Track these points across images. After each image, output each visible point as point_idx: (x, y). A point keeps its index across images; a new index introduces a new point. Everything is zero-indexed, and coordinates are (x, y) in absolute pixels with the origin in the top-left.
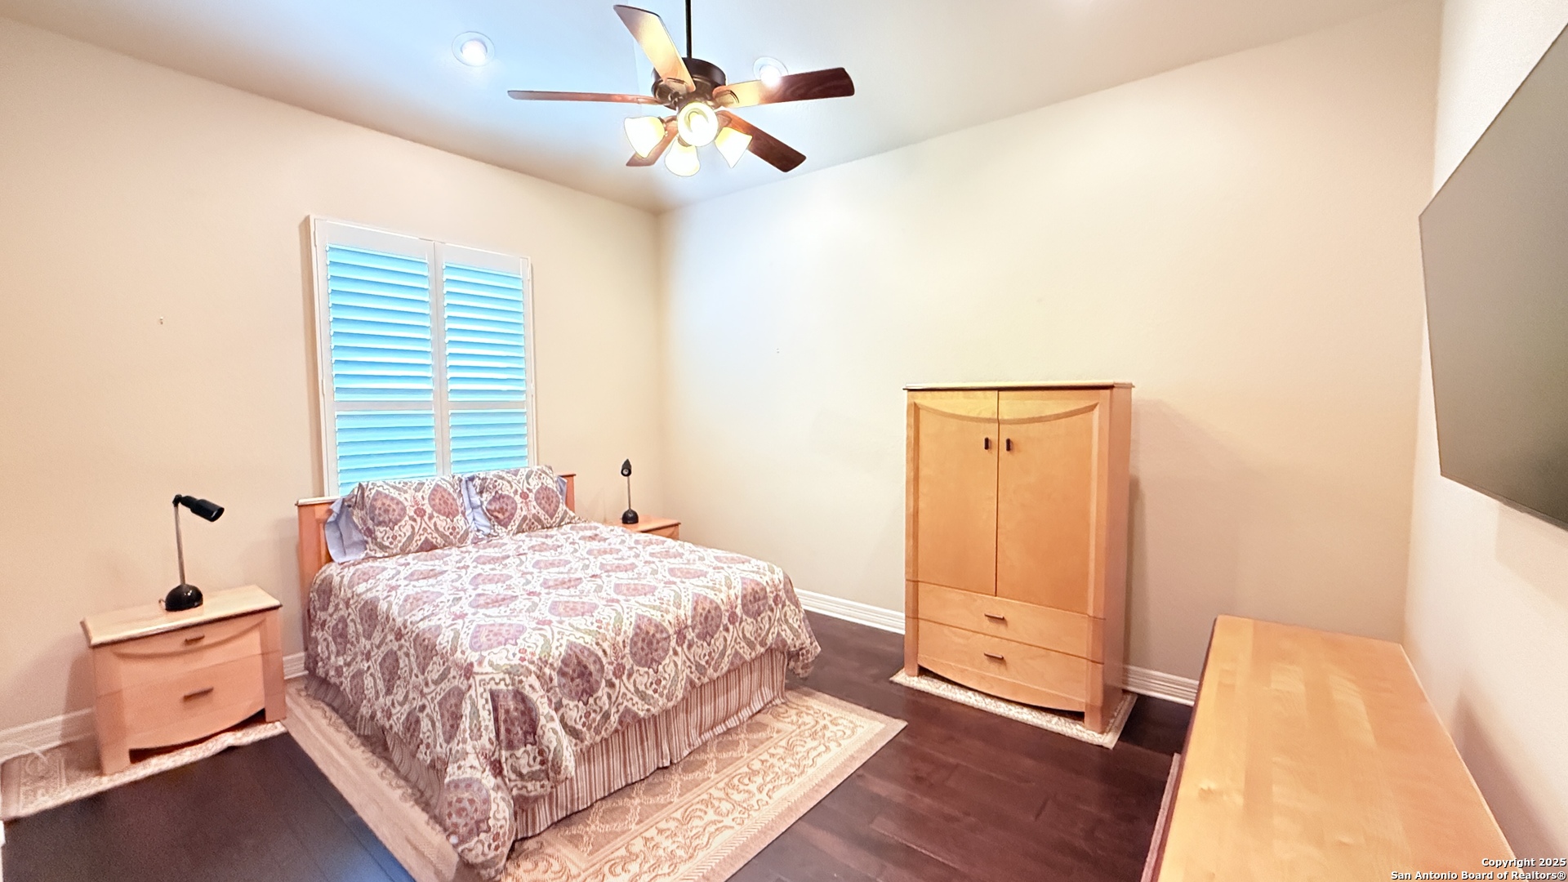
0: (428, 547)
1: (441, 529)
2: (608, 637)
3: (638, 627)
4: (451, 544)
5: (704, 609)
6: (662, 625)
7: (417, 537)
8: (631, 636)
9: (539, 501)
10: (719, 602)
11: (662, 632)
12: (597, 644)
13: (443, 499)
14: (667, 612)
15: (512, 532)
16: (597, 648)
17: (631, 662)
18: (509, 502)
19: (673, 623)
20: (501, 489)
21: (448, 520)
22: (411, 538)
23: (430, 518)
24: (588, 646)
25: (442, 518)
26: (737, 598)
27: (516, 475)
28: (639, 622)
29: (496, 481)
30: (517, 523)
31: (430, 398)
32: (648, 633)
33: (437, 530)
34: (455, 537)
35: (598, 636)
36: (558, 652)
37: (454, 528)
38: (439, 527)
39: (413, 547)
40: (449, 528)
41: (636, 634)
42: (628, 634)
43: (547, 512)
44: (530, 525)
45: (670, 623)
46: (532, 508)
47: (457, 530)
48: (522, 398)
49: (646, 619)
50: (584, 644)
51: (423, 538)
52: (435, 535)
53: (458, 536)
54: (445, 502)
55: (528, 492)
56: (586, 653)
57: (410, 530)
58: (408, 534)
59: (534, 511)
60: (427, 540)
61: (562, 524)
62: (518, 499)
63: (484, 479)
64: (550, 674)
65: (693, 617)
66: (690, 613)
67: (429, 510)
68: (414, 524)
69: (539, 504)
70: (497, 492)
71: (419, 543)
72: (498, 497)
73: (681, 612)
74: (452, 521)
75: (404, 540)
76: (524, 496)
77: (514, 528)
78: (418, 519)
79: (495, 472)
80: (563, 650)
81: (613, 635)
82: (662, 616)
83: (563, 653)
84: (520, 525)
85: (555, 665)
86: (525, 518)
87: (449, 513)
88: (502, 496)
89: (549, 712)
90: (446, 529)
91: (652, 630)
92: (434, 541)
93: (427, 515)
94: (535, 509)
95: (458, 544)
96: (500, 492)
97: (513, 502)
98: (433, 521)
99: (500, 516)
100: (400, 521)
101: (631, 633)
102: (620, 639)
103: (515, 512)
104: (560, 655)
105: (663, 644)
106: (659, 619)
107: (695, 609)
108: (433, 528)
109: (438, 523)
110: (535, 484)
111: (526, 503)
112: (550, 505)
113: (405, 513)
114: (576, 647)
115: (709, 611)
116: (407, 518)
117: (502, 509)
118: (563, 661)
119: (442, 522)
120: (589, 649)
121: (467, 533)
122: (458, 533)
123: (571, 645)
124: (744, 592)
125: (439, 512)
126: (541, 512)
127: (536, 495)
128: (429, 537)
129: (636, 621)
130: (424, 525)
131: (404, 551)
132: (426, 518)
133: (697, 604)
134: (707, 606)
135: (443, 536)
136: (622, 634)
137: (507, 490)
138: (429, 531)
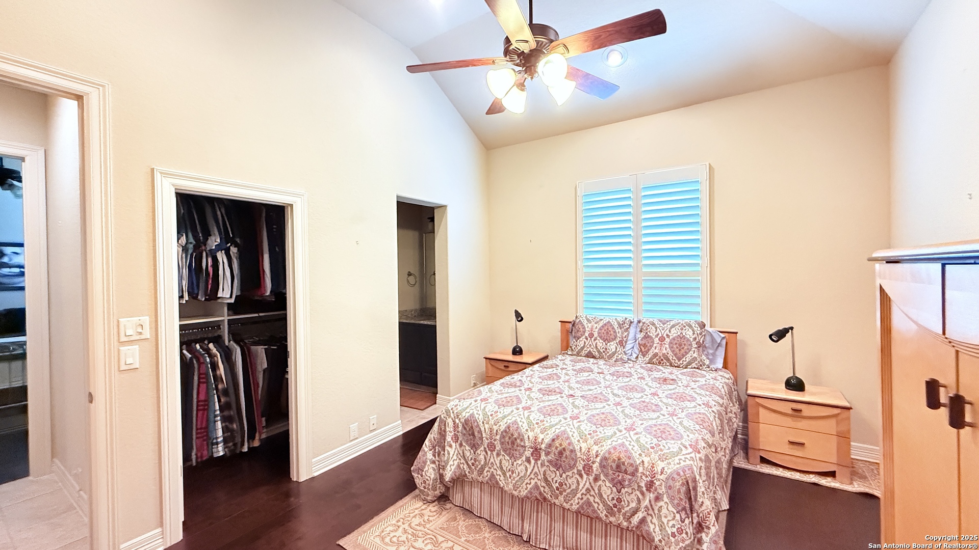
0: (590, 355)
1: (599, 348)
2: (490, 422)
3: (509, 427)
4: (602, 358)
5: (561, 445)
6: (523, 436)
7: (586, 349)
8: (502, 430)
9: (671, 345)
10: (577, 448)
11: (522, 440)
12: (483, 423)
13: (607, 330)
14: (533, 430)
15: (645, 362)
16: (482, 425)
17: (500, 447)
18: (650, 341)
19: (530, 439)
20: (650, 331)
21: (604, 343)
22: (582, 348)
23: (595, 340)
24: (478, 421)
25: (601, 341)
26: (597, 456)
27: (664, 324)
28: (511, 425)
29: (649, 326)
30: (650, 356)
31: (631, 270)
32: (512, 435)
33: (596, 347)
34: (606, 355)
35: (487, 419)
36: (465, 415)
37: (606, 349)
38: (598, 346)
39: (584, 353)
40: (603, 348)
41: (505, 431)
42: (501, 428)
43: (675, 355)
44: (661, 361)
45: (529, 438)
46: (664, 349)
47: (608, 350)
48: (699, 268)
49: (517, 426)
50: (477, 418)
51: (588, 350)
52: (595, 350)
53: (608, 354)
54: (607, 333)
55: (666, 337)
56: (476, 424)
57: (583, 344)
58: (582, 346)
59: (664, 351)
60: (590, 351)
61: (688, 367)
62: (656, 340)
63: (644, 323)
64: (458, 424)
65: (550, 446)
66: (547, 441)
67: (596, 335)
68: (586, 341)
69: (671, 348)
70: (647, 333)
71: (586, 352)
72: (647, 337)
73: (541, 436)
74: (606, 344)
75: (579, 348)
76: (662, 339)
77: (647, 359)
78: (589, 339)
79: (651, 320)
80: (468, 415)
81: (493, 423)
82: (527, 430)
83: (466, 417)
84: (651, 359)
85: (461, 420)
86: (656, 355)
87: (607, 339)
88: (649, 336)
89: (450, 442)
90: (602, 348)
91: (516, 435)
92: (594, 353)
93: (594, 338)
94: (666, 350)
95: (607, 359)
96: (648, 333)
97: (652, 342)
98: (595, 342)
99: (643, 348)
100: (580, 337)
101: (503, 428)
102: (495, 428)
103: (651, 348)
104: (464, 417)
105: (522, 450)
106: (524, 431)
107: (553, 440)
108: (595, 346)
109: (598, 343)
110: (674, 333)
111: (661, 344)
112: (680, 350)
113: (584, 334)
114: (473, 417)
115: (564, 449)
116: (584, 337)
117: (645, 344)
118: (465, 420)
119: (600, 344)
120: (478, 423)
121: (614, 353)
122: (608, 352)
123: (472, 415)
124: (607, 455)
125: (600, 337)
126: (670, 353)
127: (671, 340)
128: (592, 350)
129: (510, 423)
130: (591, 343)
131: (578, 354)
132: (593, 339)
133: (558, 439)
134: (565, 444)
135: (599, 352)
136: (498, 425)
137: (652, 333)
138: (592, 347)
